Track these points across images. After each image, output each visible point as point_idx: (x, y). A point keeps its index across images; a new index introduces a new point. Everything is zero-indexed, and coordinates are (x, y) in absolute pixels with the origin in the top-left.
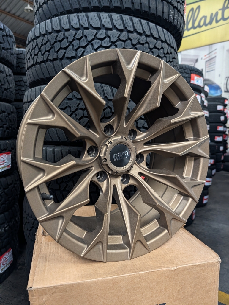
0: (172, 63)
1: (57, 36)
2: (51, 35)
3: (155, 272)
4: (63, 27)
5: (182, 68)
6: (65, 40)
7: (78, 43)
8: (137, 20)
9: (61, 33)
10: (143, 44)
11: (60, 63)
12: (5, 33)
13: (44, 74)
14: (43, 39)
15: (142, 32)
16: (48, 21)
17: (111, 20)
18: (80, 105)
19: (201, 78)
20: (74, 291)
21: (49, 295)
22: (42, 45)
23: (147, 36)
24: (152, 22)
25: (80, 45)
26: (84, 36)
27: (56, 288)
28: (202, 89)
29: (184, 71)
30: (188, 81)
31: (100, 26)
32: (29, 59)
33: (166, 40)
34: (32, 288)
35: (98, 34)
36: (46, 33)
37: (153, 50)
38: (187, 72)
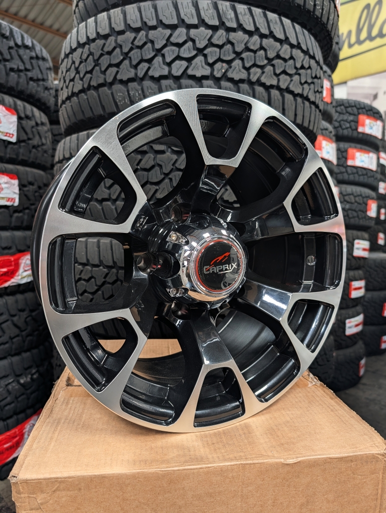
0: (312, 85)
1: (104, 44)
2: (95, 43)
3: (252, 465)
4: (113, 28)
5: (343, 105)
6: (118, 50)
7: (139, 54)
8: (244, 8)
9: (112, 39)
10: (255, 52)
11: (110, 92)
12: (33, 54)
13: (85, 113)
14: (82, 52)
15: (252, 28)
16: (91, 20)
17: (196, 10)
18: (143, 162)
19: (379, 123)
20: (94, 490)
21: (48, 493)
22: (81, 62)
23: (262, 36)
24: (273, 11)
25: (142, 57)
26: (149, 41)
27: (60, 482)
28: (380, 144)
29: (346, 110)
30: (354, 127)
31: (176, 22)
32: (62, 89)
33: (299, 43)
34: (16, 477)
35: (174, 35)
36: (87, 42)
37: (275, 62)
38: (352, 112)
